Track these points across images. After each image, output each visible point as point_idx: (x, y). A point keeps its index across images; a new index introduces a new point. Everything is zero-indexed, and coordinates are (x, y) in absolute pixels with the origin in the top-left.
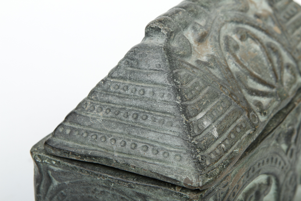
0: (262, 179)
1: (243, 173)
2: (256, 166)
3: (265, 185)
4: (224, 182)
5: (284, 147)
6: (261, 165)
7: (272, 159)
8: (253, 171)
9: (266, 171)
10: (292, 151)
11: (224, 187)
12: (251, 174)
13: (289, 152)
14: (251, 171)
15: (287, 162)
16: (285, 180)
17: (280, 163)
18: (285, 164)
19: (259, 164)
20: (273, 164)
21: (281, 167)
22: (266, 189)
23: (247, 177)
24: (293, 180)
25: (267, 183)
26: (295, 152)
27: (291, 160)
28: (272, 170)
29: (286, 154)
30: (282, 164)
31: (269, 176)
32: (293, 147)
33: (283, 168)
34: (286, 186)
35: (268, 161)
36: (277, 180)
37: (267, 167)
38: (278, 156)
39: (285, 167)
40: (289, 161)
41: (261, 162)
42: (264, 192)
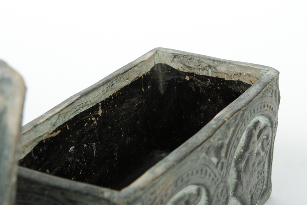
0: (191, 189)
1: (171, 182)
2: (185, 176)
3: (194, 195)
4: (152, 190)
5: (214, 160)
6: (190, 176)
7: (202, 170)
8: (182, 181)
9: (195, 182)
10: (223, 163)
11: (152, 194)
12: (179, 183)
13: (220, 165)
14: (179, 181)
15: (217, 174)
16: (215, 191)
17: (210, 175)
18: (215, 176)
19: (188, 175)
20: (203, 175)
21: (211, 179)
22: (196, 199)
23: (176, 186)
24: (224, 192)
25: (197, 193)
26: (225, 165)
27: (222, 173)
28: (202, 181)
29: (217, 167)
30: (212, 175)
31: (199, 186)
32: (223, 160)
33: (213, 180)
34: (217, 197)
35: (197, 172)
36: (208, 191)
37: (196, 178)
38: (207, 168)
39: (215, 179)
40: (220, 174)
41: (190, 172)
42: (194, 201)
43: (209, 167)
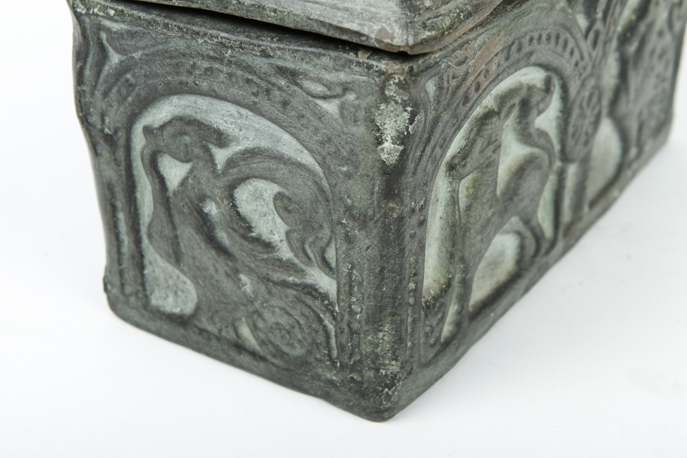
0: (532, 76)
1: (499, 48)
2: (525, 41)
3: (540, 90)
4: (460, 54)
5: (582, 22)
6: (535, 41)
7: (558, 37)
8: (519, 49)
9: (543, 60)
10: (597, 34)
11: (460, 64)
12: (515, 56)
13: (591, 36)
14: (514, 48)
15: (586, 55)
16: (578, 92)
17: (572, 53)
18: (582, 58)
19: (531, 40)
20: (560, 49)
21: (573, 62)
22: (542, 100)
23: (507, 58)
24: (595, 99)
25: (544, 87)
26: (602, 38)
27: (594, 54)
28: (556, 62)
29: (586, 37)
30: (577, 55)
31: (549, 73)
32: (599, 25)
33: (576, 65)
34: (581, 107)
35: (549, 39)
36: (565, 88)
37: (545, 52)
38: (568, 36)
39: (581, 64)
40: (590, 55)
41: (536, 35)
42: (538, 103)
43: (571, 33)
